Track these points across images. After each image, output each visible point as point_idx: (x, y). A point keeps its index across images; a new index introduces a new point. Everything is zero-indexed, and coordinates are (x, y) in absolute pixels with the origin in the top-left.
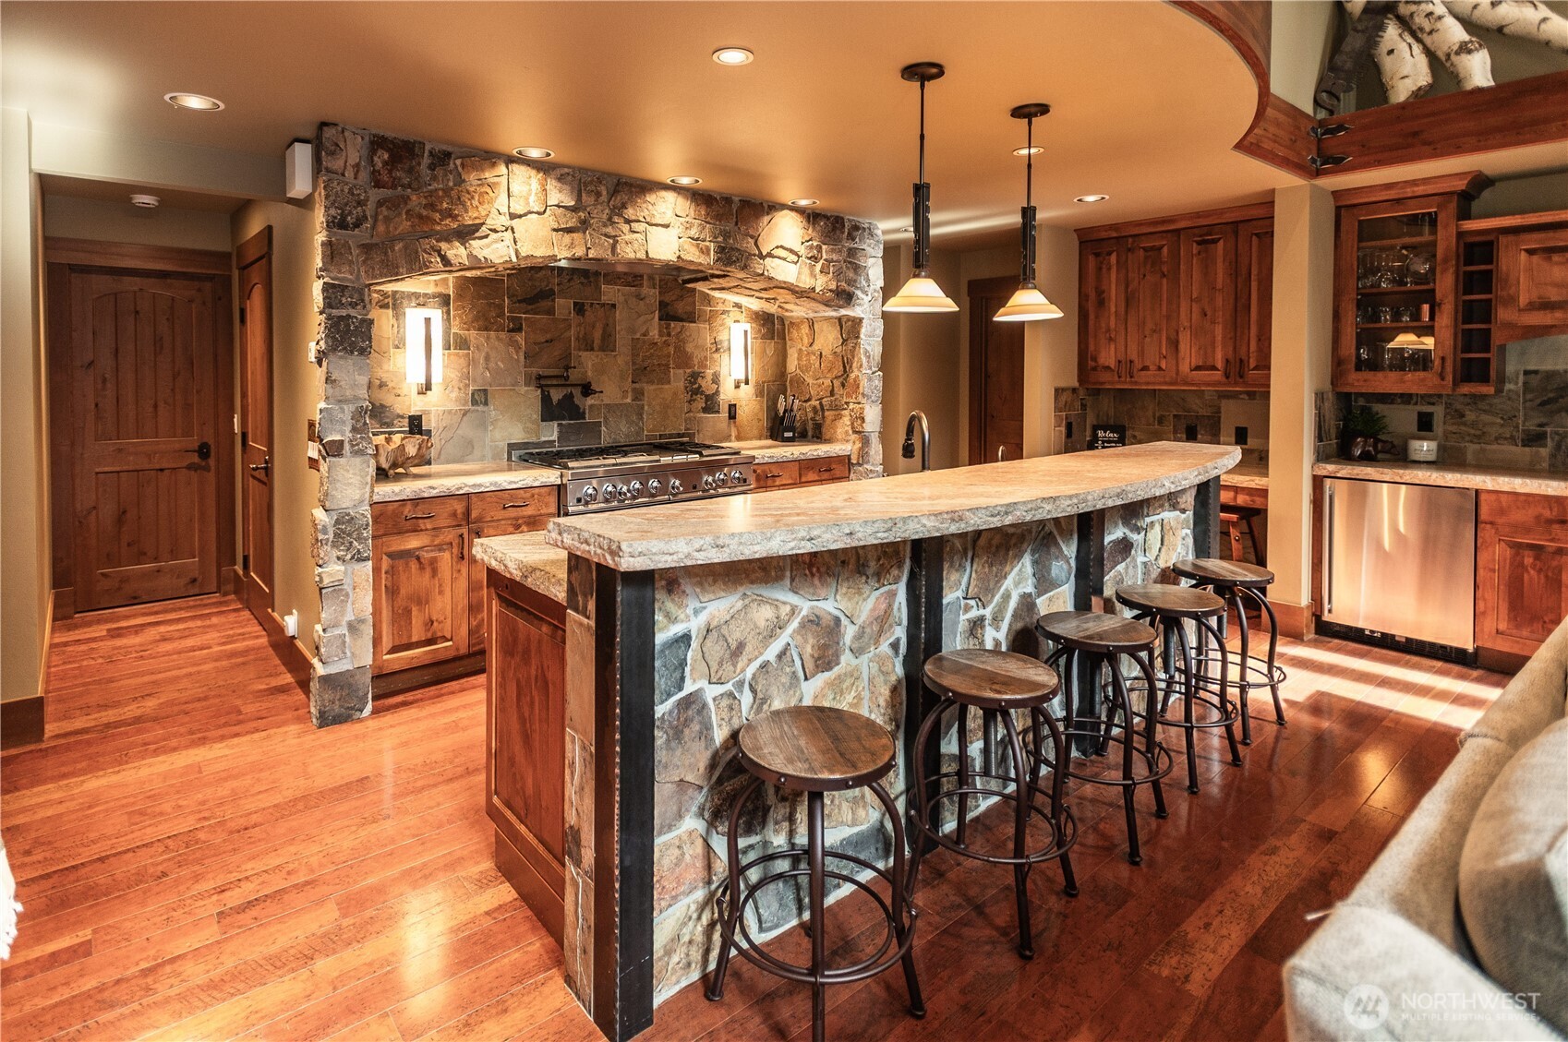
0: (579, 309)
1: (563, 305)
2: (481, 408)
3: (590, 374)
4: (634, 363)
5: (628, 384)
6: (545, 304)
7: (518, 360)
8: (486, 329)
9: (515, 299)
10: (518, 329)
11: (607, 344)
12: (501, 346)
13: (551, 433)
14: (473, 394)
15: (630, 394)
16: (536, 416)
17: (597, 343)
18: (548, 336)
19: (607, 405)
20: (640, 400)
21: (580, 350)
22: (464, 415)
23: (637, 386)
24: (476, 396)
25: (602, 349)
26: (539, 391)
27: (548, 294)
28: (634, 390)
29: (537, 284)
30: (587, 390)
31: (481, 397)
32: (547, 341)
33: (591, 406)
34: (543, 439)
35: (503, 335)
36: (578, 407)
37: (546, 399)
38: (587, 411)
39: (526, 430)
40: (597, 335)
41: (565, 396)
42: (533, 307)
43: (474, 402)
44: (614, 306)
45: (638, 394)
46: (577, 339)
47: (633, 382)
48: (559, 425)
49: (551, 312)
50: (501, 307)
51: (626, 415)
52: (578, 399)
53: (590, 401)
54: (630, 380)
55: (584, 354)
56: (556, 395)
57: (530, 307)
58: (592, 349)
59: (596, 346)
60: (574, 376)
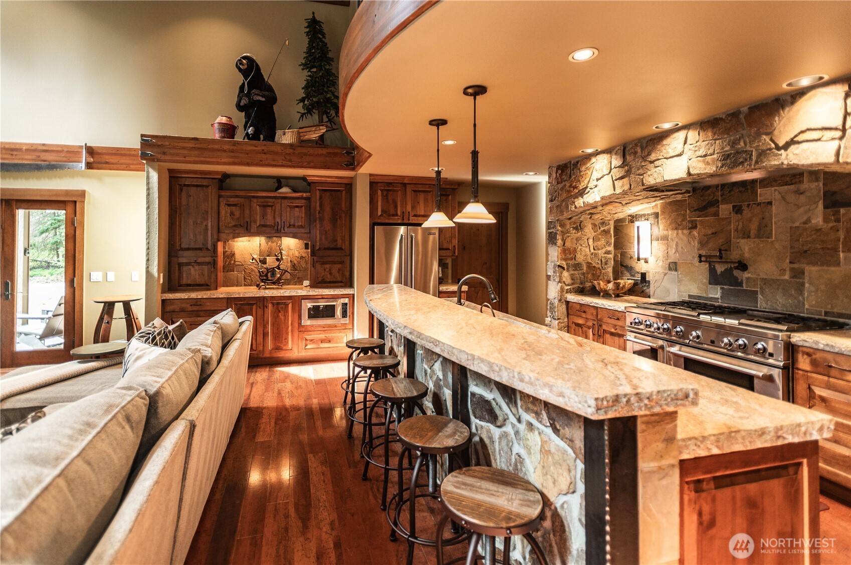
0: (738, 210)
1: (725, 209)
2: (673, 272)
3: (747, 255)
4: (792, 247)
5: (786, 264)
6: (712, 210)
7: (694, 246)
8: (676, 229)
9: (692, 210)
10: (695, 227)
11: (763, 232)
12: (685, 239)
13: (716, 293)
14: (669, 265)
15: (788, 273)
16: (706, 281)
17: (753, 233)
18: (714, 230)
19: (763, 279)
20: (800, 278)
21: (738, 238)
22: (665, 275)
23: (795, 266)
24: (671, 266)
25: (758, 236)
26: (707, 266)
27: (715, 203)
28: (792, 269)
29: (706, 198)
30: (743, 267)
31: (673, 267)
32: (713, 234)
33: (748, 279)
34: (711, 296)
35: (686, 231)
36: (736, 278)
37: (712, 271)
38: (744, 282)
39: (699, 288)
40: (754, 227)
41: (726, 270)
42: (704, 212)
43: (670, 269)
44: (770, 203)
45: (798, 274)
46: (736, 230)
47: (790, 262)
48: (722, 288)
49: (716, 214)
50: (684, 215)
51: (783, 289)
52: (736, 273)
53: (746, 275)
54: (788, 261)
55: (742, 242)
56: (720, 268)
57: (701, 213)
58: (749, 237)
59: (752, 234)
60: (735, 255)
